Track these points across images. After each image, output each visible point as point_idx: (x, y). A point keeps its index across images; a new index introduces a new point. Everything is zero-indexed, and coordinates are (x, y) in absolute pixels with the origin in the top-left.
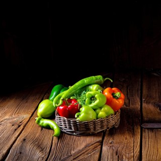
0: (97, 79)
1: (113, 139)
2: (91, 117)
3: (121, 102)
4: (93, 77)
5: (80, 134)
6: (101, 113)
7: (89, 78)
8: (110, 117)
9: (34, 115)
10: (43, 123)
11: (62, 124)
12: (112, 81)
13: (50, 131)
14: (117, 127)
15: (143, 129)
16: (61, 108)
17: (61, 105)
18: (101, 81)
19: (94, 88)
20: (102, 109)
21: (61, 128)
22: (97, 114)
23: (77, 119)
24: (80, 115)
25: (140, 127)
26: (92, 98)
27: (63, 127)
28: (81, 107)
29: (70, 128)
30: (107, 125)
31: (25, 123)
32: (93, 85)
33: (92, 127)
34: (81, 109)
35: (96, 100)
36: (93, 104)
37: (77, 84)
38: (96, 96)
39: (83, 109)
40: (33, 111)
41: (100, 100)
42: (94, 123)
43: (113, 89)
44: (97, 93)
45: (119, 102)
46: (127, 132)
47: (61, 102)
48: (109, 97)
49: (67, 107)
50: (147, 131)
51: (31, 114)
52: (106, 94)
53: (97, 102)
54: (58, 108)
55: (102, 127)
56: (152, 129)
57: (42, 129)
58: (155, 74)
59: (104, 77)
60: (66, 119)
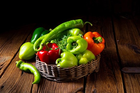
0: (77, 23)
1: (95, 87)
2: (72, 63)
3: (102, 47)
4: (74, 21)
5: (60, 80)
6: (83, 59)
7: (70, 22)
8: (92, 62)
9: (16, 56)
10: (23, 67)
11: (43, 69)
12: (92, 25)
13: (31, 75)
14: (97, 71)
15: (124, 74)
16: (41, 53)
17: (42, 50)
18: (82, 25)
19: (75, 32)
20: (84, 55)
21: (41, 73)
22: (79, 60)
23: (58, 65)
24: (61, 61)
25: (120, 72)
26: (74, 44)
27: (44, 72)
28: (62, 52)
29: (51, 74)
30: (89, 71)
31: (6, 66)
32: (74, 30)
33: (73, 73)
34: (62, 54)
35: (77, 45)
36: (74, 50)
37: (57, 28)
38: (78, 41)
39: (64, 55)
40: (16, 52)
41: (81, 45)
42: (75, 69)
43: (94, 33)
44: (79, 39)
45: (100, 47)
46: (108, 78)
47: (41, 47)
48: (90, 42)
49: (48, 52)
50: (128, 76)
51: (14, 55)
52: (87, 38)
53: (78, 48)
54: (39, 53)
55: (83, 73)
56: (133, 75)
57: (22, 73)
58: (123, 17)
59: (84, 21)
60: (46, 64)
